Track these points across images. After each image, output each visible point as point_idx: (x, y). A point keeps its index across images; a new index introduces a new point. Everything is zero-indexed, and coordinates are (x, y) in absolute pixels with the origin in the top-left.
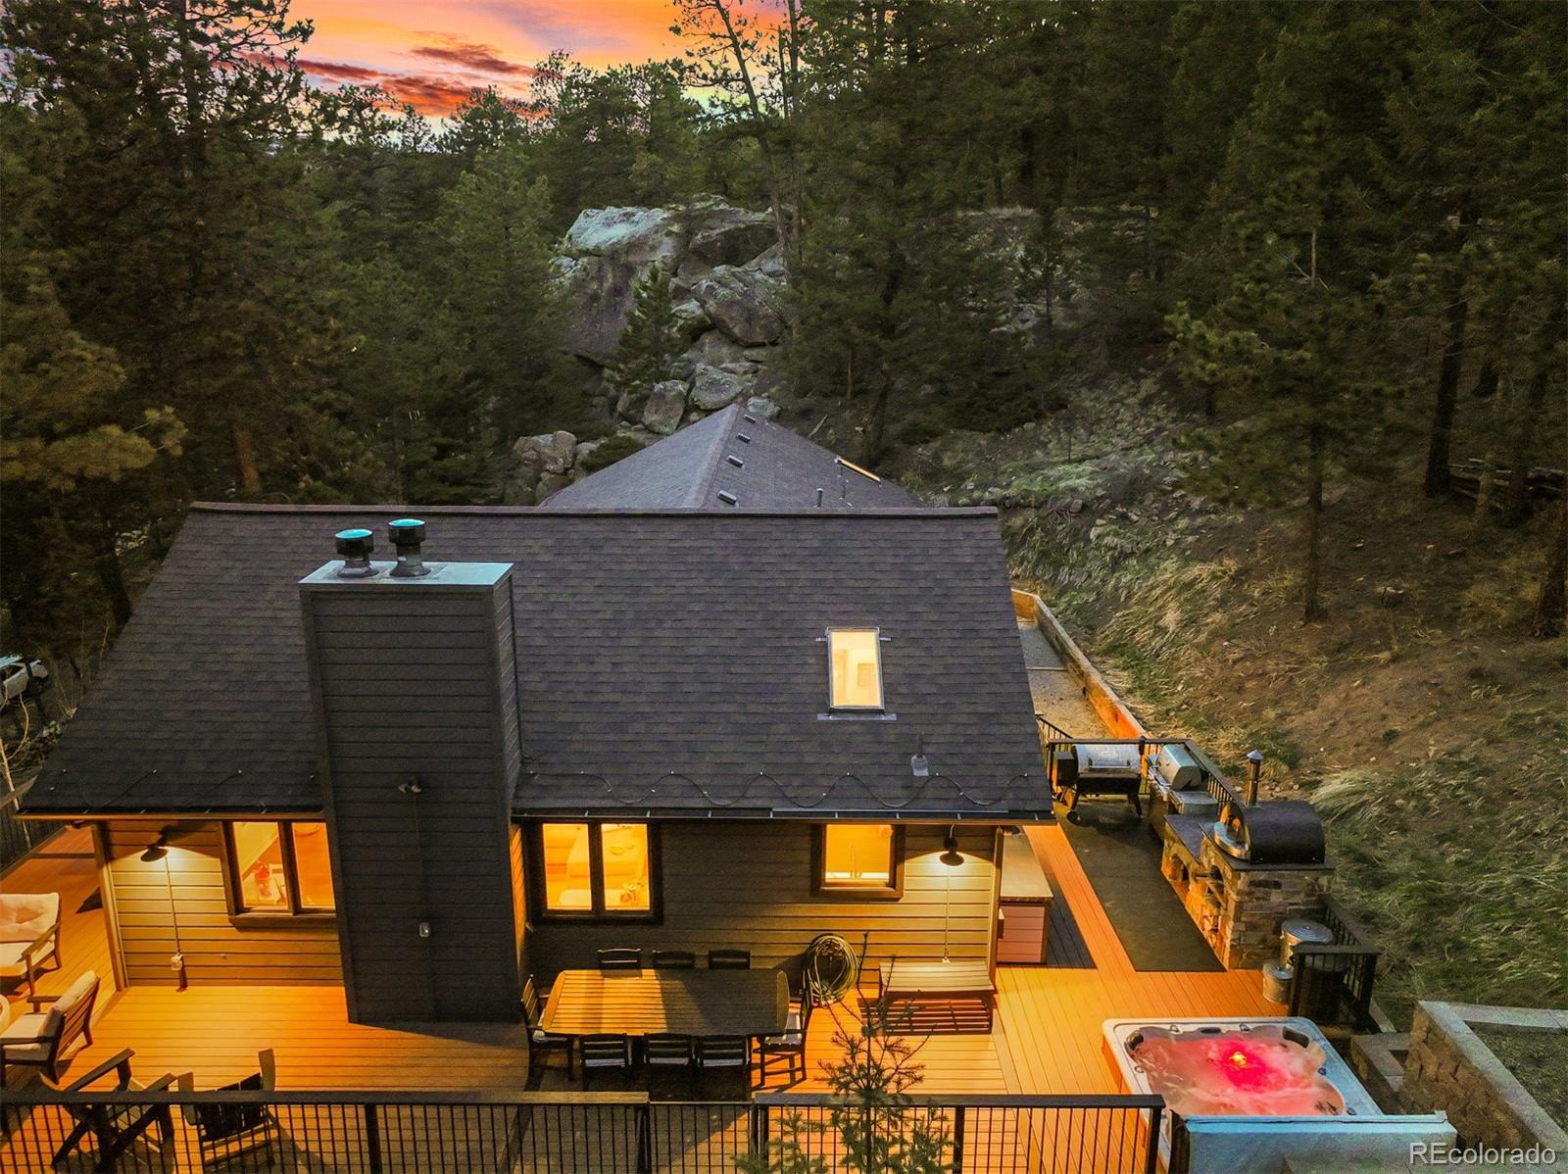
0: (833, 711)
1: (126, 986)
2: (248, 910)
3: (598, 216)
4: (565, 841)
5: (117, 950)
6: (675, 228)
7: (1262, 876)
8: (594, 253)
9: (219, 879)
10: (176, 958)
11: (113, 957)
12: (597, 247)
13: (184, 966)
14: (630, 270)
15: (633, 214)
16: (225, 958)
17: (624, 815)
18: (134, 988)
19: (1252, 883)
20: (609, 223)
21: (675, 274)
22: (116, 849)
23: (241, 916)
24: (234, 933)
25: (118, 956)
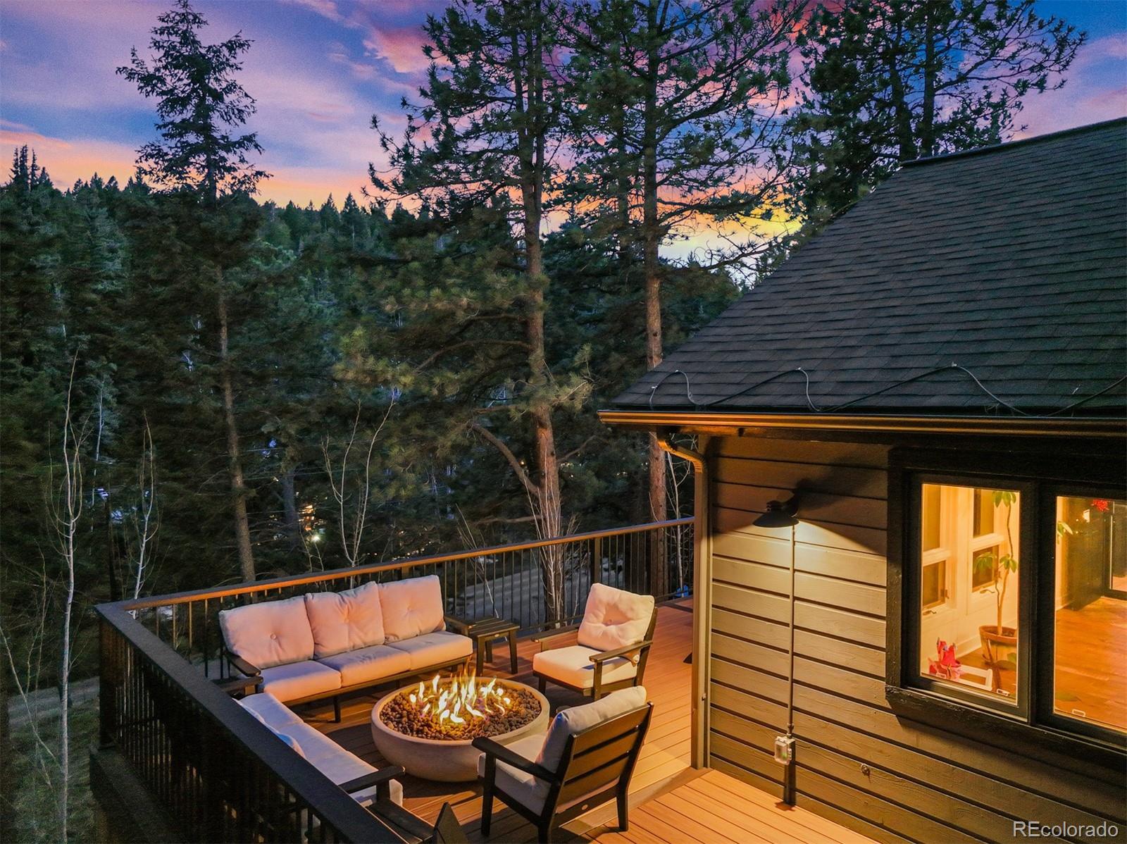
1: (705, 765)
2: (927, 684)
5: (702, 694)
9: (878, 602)
10: (784, 741)
11: (695, 704)
13: (793, 763)
16: (867, 773)
18: (715, 772)
22: (725, 515)
23: (909, 692)
24: (890, 725)
25: (701, 704)
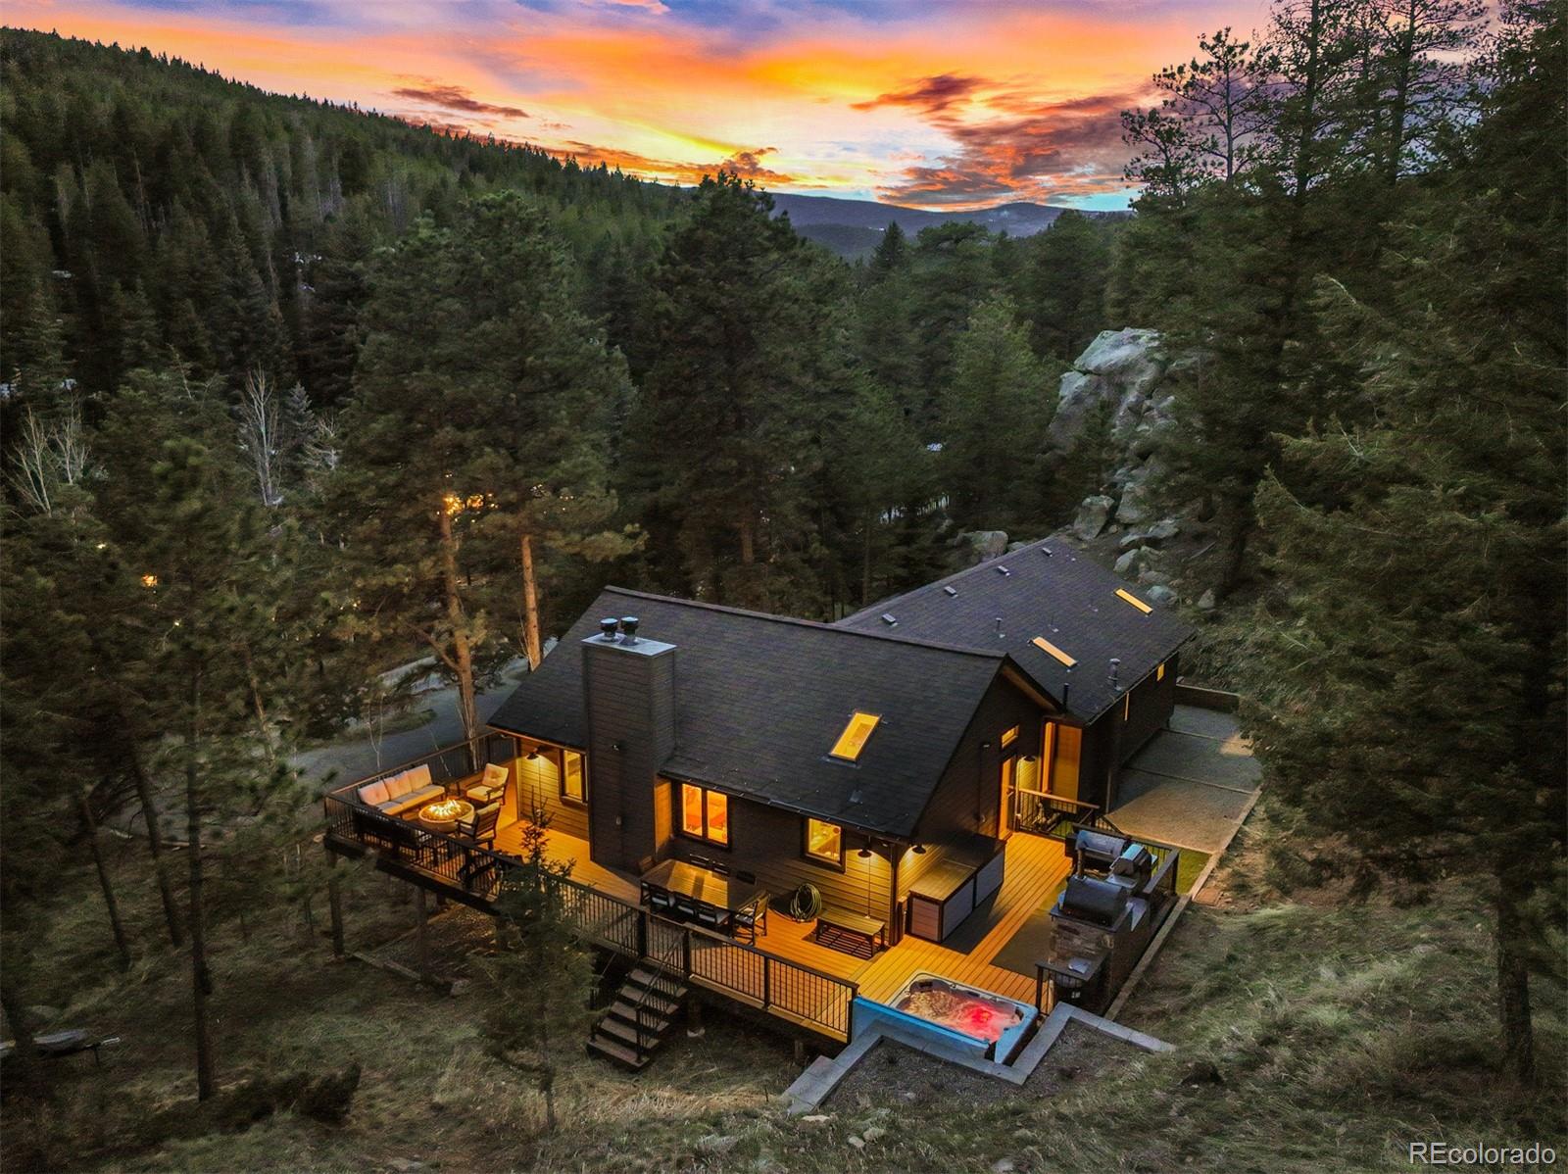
0: (830, 757)
3: (1111, 337)
4: (691, 795)
6: (1158, 356)
7: (1067, 923)
8: (1097, 372)
12: (1098, 368)
14: (1122, 389)
15: (1139, 337)
17: (720, 789)
19: (1060, 926)
20: (1117, 345)
21: (1150, 397)
23: (564, 797)
